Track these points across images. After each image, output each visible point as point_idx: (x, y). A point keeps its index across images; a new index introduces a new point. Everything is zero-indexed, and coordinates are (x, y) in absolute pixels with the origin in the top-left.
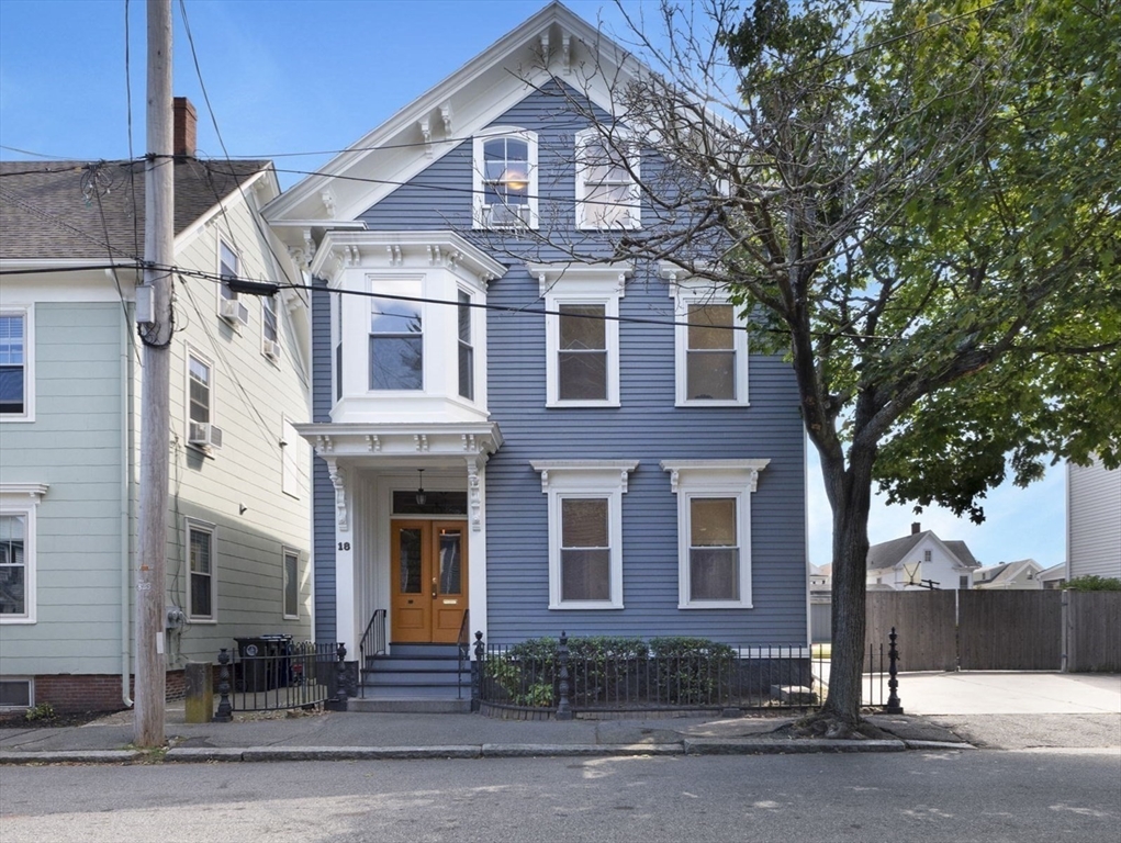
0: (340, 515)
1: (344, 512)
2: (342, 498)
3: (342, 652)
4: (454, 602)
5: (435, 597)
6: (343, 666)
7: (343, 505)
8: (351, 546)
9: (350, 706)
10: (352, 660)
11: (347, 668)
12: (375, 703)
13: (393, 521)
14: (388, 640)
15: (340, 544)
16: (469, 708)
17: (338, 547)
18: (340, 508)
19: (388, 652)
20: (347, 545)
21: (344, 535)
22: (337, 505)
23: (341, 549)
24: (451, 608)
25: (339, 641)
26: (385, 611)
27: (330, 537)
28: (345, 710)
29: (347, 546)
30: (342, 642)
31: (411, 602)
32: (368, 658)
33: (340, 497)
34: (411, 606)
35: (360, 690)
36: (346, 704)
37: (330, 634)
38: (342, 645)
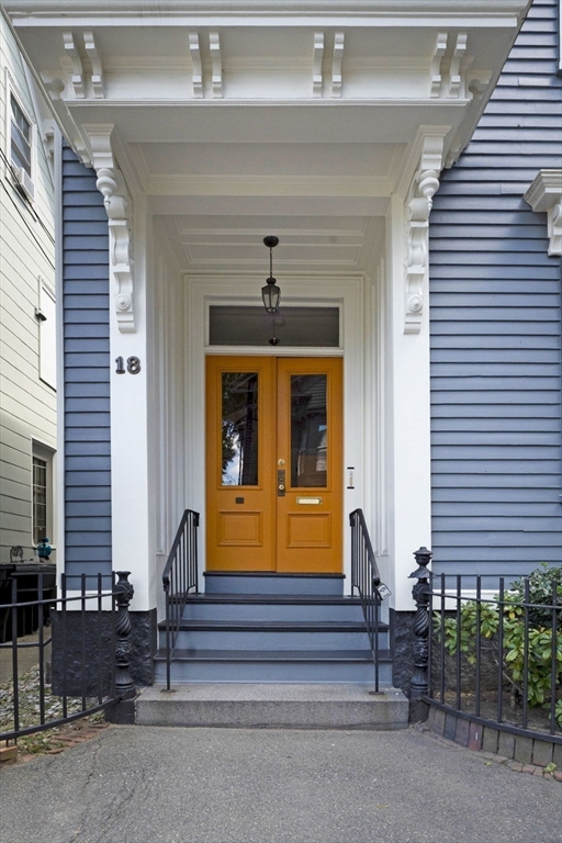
0: (118, 293)
1: (128, 288)
2: (123, 252)
3: (123, 593)
4: (316, 501)
5: (282, 493)
6: (126, 623)
7: (125, 268)
8: (143, 365)
9: (142, 713)
10: (146, 607)
11: (134, 625)
12: (197, 704)
13: (209, 359)
14: (202, 568)
15: (120, 361)
16: (404, 717)
17: (114, 366)
18: (119, 276)
19: (202, 589)
20: (134, 362)
21: (127, 342)
22: (113, 269)
23: (120, 371)
24: (308, 512)
25: (117, 567)
26: (197, 515)
27: (97, 346)
28: (131, 721)
29: (134, 365)
30: (123, 569)
31: (240, 501)
32: (170, 601)
33: (119, 248)
34: (240, 508)
35: (161, 669)
36: (132, 708)
37: (100, 554)
38: (124, 575)
